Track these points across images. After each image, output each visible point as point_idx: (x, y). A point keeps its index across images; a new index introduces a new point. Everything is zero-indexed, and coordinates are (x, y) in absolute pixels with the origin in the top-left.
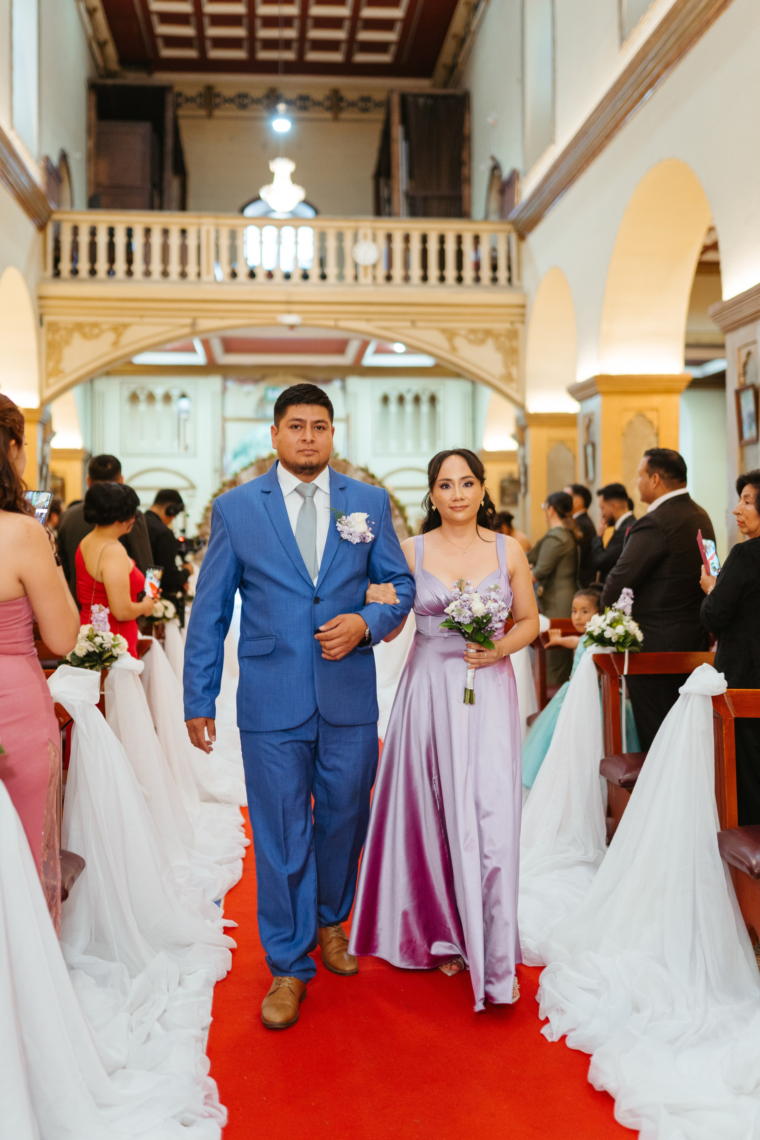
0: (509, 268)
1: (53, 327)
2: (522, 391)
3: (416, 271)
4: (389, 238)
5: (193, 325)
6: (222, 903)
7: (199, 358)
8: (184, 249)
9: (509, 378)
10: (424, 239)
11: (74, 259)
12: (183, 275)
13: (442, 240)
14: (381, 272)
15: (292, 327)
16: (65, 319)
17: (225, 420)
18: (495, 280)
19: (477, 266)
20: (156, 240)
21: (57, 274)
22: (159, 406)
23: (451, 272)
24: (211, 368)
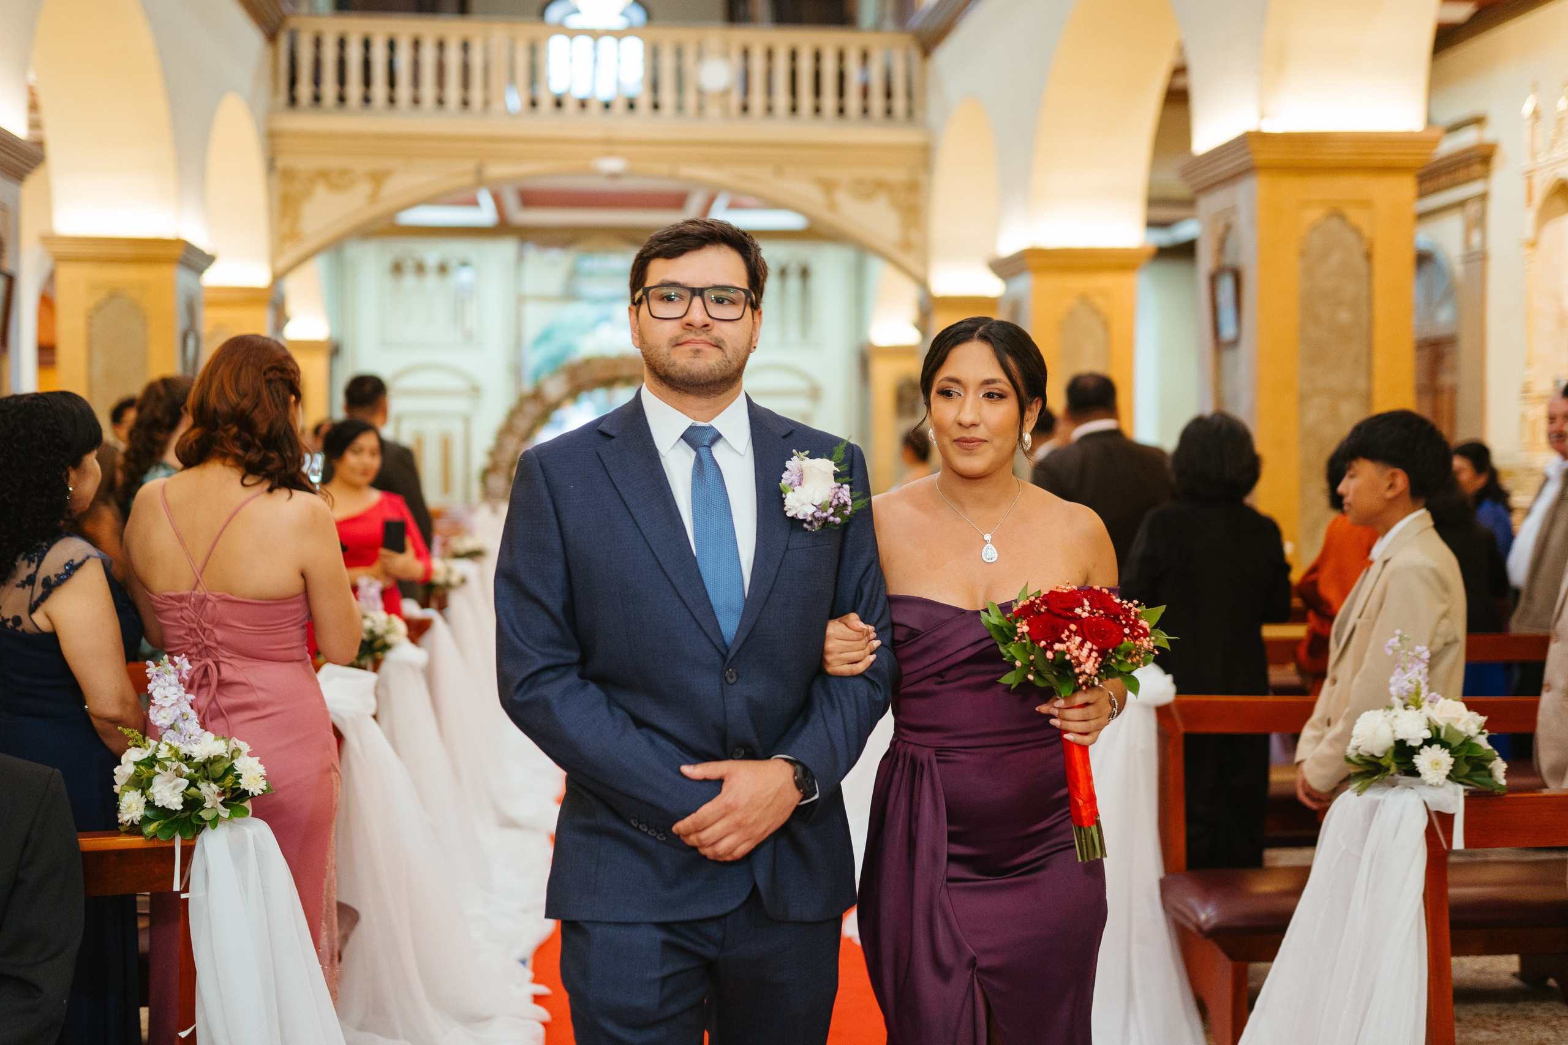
0: (909, 95)
1: (288, 175)
2: (925, 262)
3: (782, 99)
4: (746, 53)
5: (479, 171)
6: (530, 963)
7: (485, 214)
8: (466, 70)
9: (906, 245)
10: (793, 56)
11: (317, 80)
12: (465, 103)
13: (818, 57)
14: (735, 99)
15: (614, 176)
16: (304, 163)
17: (521, 300)
18: (889, 112)
19: (865, 92)
20: (428, 55)
21: (293, 101)
22: (432, 280)
23: (829, 100)
24: (502, 228)
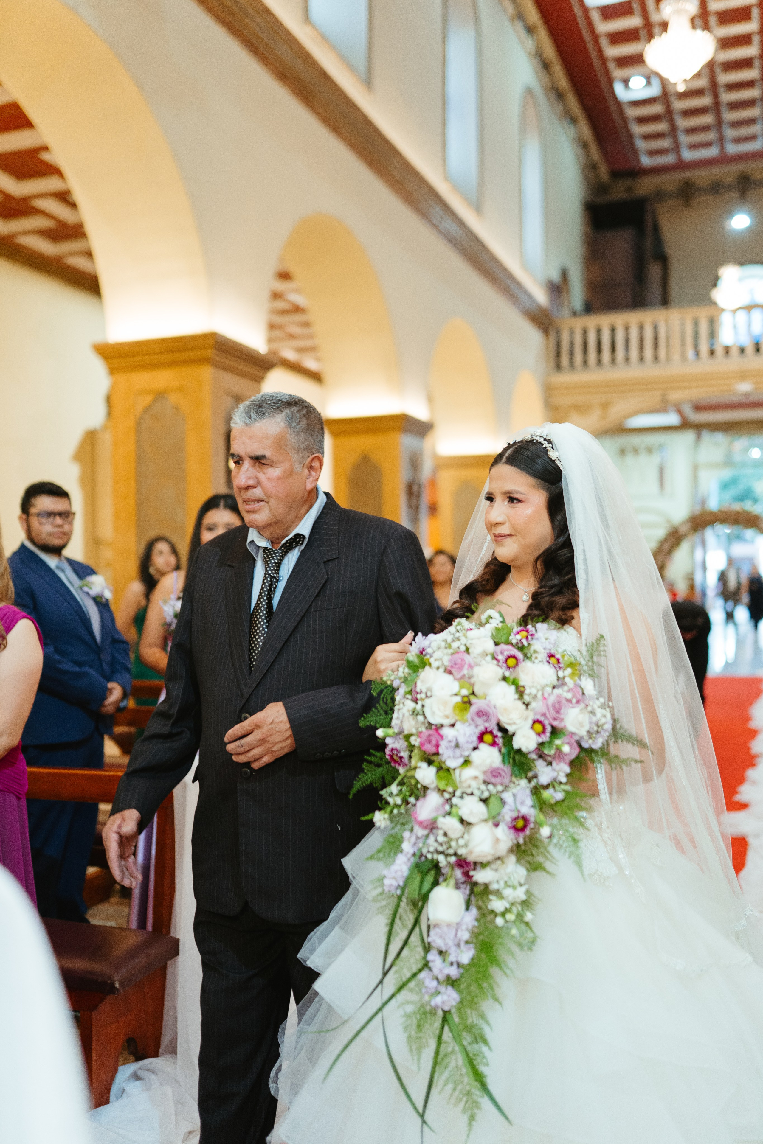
5: (665, 397)
7: (673, 419)
8: (656, 339)
11: (571, 354)
12: (656, 358)
15: (747, 394)
16: (563, 401)
17: (695, 468)
20: (634, 334)
21: (558, 366)
22: (643, 459)
24: (685, 425)
